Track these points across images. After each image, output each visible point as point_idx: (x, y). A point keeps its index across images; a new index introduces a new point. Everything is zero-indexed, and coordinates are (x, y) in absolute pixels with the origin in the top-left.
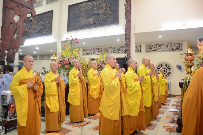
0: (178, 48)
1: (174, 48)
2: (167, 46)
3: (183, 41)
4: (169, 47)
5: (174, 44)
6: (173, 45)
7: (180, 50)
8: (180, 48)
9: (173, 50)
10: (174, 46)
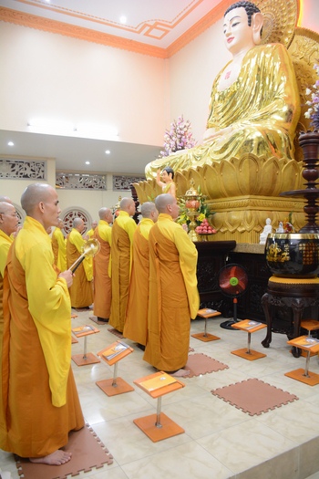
0: (36, 173)
1: (28, 172)
2: (12, 167)
3: (48, 158)
4: (17, 168)
5: (29, 164)
6: (25, 166)
7: (40, 177)
8: (41, 174)
9: (26, 176)
10: (29, 169)
